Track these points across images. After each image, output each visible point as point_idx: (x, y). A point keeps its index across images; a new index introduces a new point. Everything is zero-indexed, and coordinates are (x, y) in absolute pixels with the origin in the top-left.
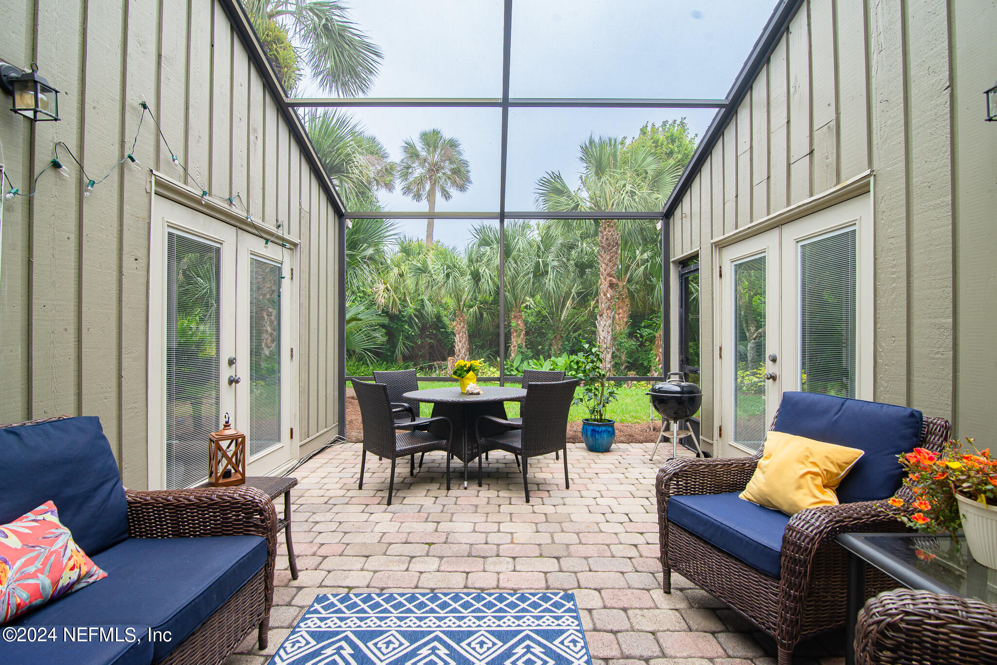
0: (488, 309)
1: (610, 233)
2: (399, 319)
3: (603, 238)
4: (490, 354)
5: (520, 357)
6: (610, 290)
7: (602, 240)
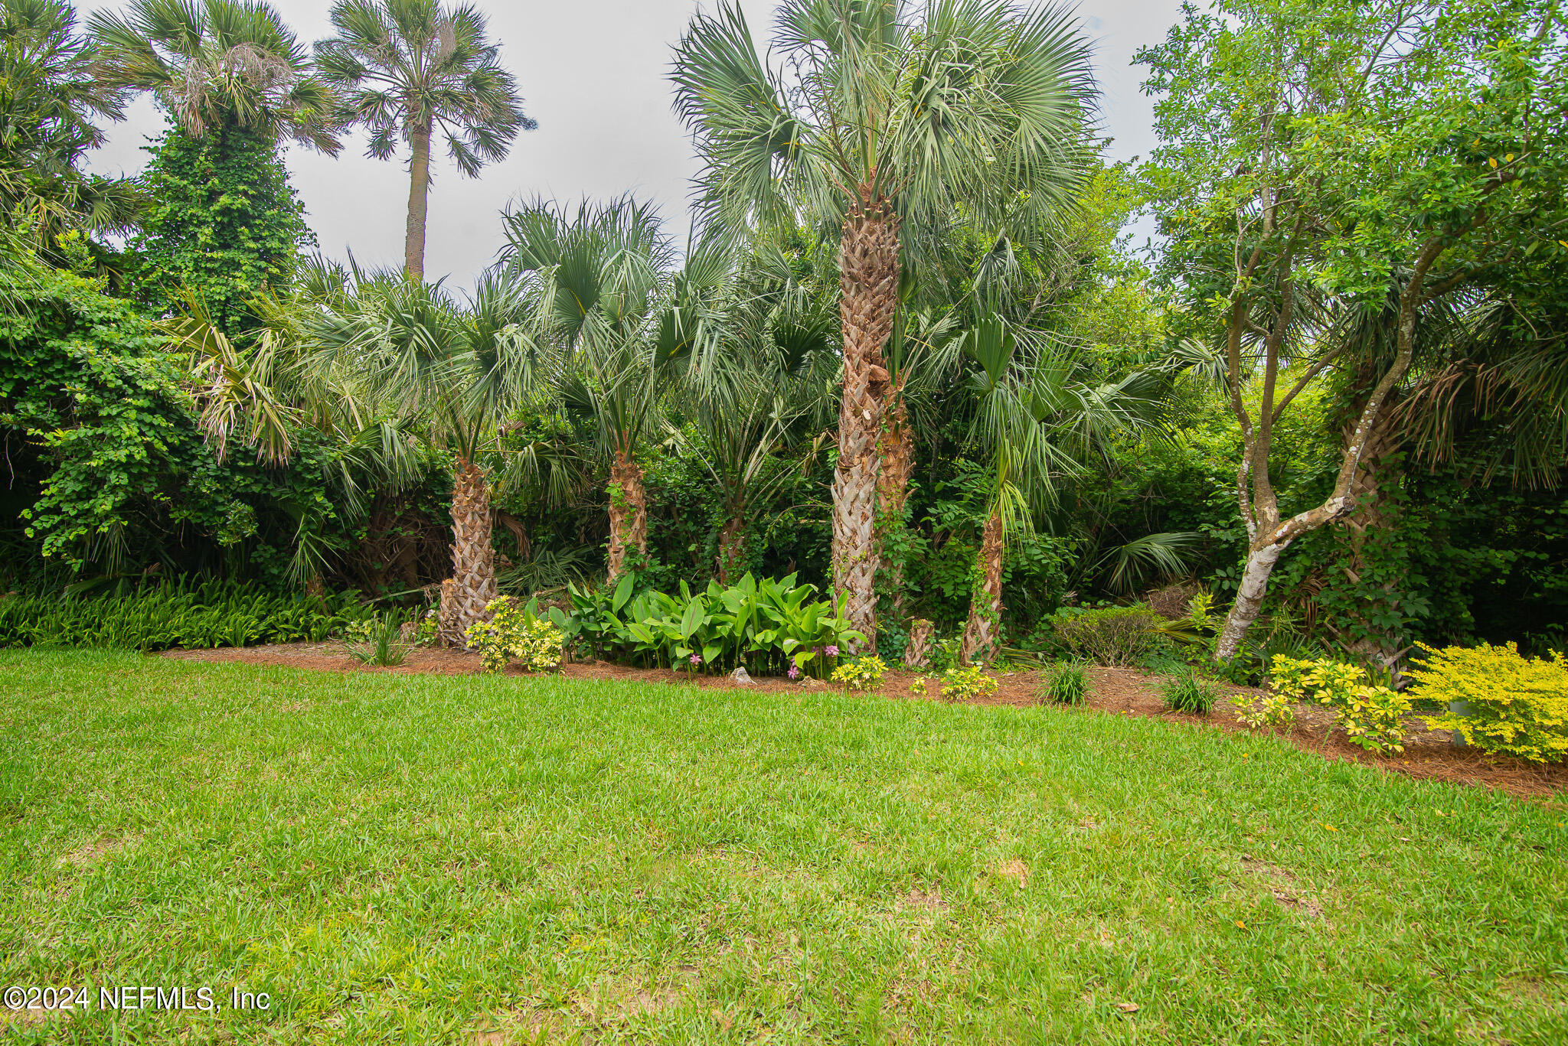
0: (561, 452)
1: (873, 238)
2: (297, 477)
3: (853, 250)
4: (573, 563)
5: (631, 578)
6: (870, 401)
7: (850, 256)
